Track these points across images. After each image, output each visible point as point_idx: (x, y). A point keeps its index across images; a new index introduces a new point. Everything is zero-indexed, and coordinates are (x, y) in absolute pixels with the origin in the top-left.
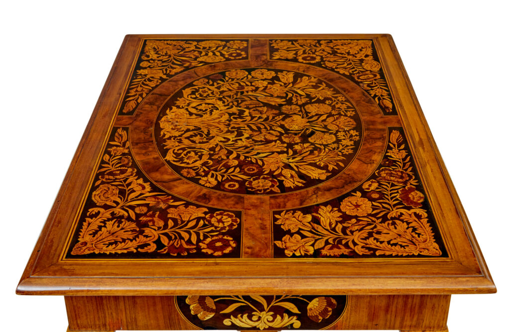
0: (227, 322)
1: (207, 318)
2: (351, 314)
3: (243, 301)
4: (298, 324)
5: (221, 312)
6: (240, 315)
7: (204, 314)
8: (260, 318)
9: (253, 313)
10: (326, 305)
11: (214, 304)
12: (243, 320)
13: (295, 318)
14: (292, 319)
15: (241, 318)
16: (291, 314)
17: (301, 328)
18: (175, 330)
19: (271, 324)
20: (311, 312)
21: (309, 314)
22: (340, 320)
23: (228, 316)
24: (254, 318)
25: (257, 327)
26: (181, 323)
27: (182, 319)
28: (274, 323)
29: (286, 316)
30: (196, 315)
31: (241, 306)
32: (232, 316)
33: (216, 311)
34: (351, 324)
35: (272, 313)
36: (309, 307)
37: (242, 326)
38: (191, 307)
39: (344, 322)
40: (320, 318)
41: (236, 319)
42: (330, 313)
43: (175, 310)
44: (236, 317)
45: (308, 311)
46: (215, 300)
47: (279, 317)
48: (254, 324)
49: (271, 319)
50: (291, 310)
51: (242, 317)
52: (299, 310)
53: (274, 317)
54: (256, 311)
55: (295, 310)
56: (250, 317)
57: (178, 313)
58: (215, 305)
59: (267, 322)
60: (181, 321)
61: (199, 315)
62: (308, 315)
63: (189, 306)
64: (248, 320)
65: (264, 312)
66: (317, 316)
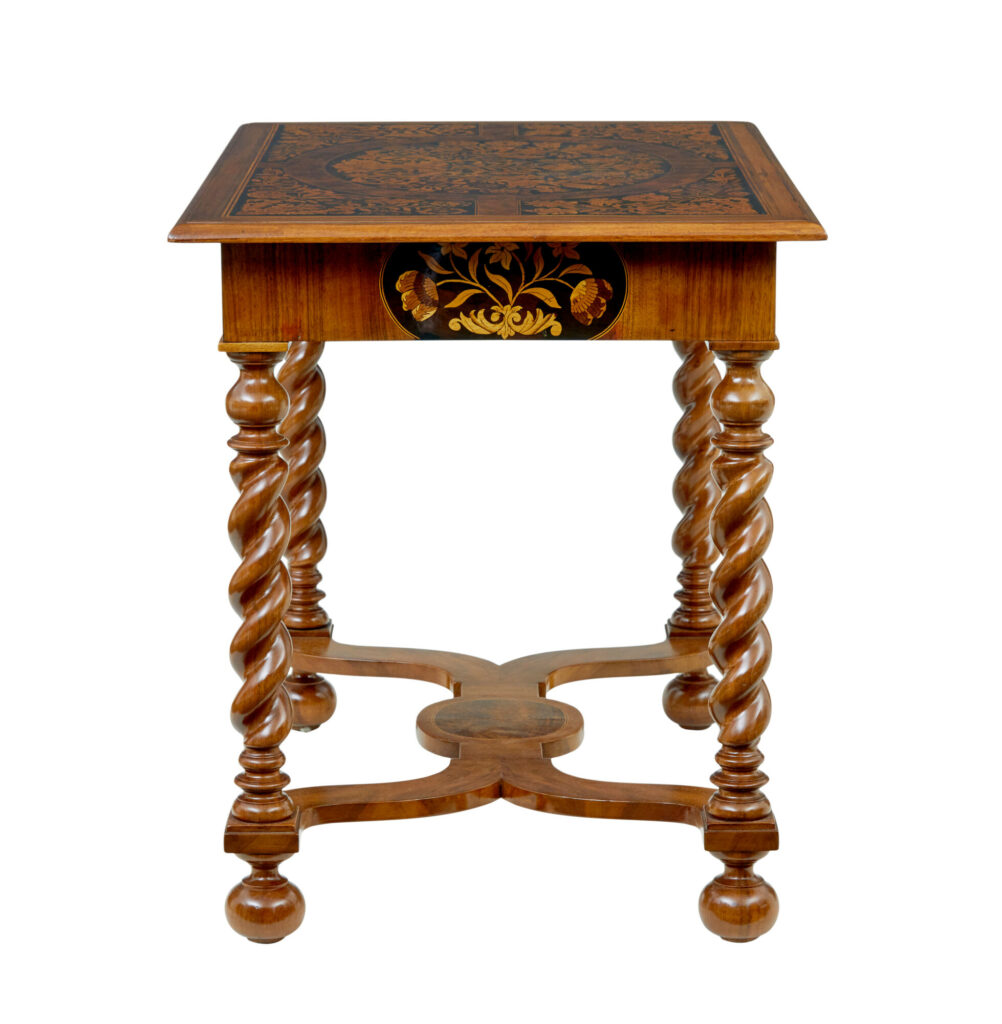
0: (454, 325)
1: (427, 317)
2: (634, 310)
3: (478, 285)
4: (557, 328)
5: (446, 306)
6: (473, 312)
7: (421, 309)
8: (502, 316)
9: (493, 308)
10: (597, 292)
11: (435, 292)
12: (478, 321)
13: (553, 317)
14: (549, 319)
15: (474, 317)
16: (547, 310)
17: (563, 336)
18: (378, 339)
19: (518, 329)
20: (576, 306)
21: (574, 309)
22: (619, 319)
23: (455, 313)
24: (495, 317)
25: (499, 333)
26: (387, 326)
27: (389, 320)
28: (522, 326)
29: (539, 312)
30: (410, 311)
31: (476, 295)
32: (461, 314)
33: (439, 305)
34: (635, 328)
35: (519, 308)
36: (573, 297)
37: (477, 332)
38: (403, 297)
39: (625, 325)
40: (590, 317)
41: (467, 319)
42: (604, 309)
43: (380, 303)
44: (467, 315)
45: (572, 304)
46: (438, 284)
47: (529, 315)
48: (494, 328)
49: (518, 318)
50: (547, 302)
51: (476, 314)
52: (559, 303)
53: (523, 314)
54: (497, 304)
55: (554, 303)
56: (488, 316)
57: (383, 308)
58: (439, 293)
59: (512, 324)
60: (387, 323)
61: (414, 312)
62: (572, 311)
63: (400, 294)
64: (485, 321)
65: (508, 306)
66: (584, 314)
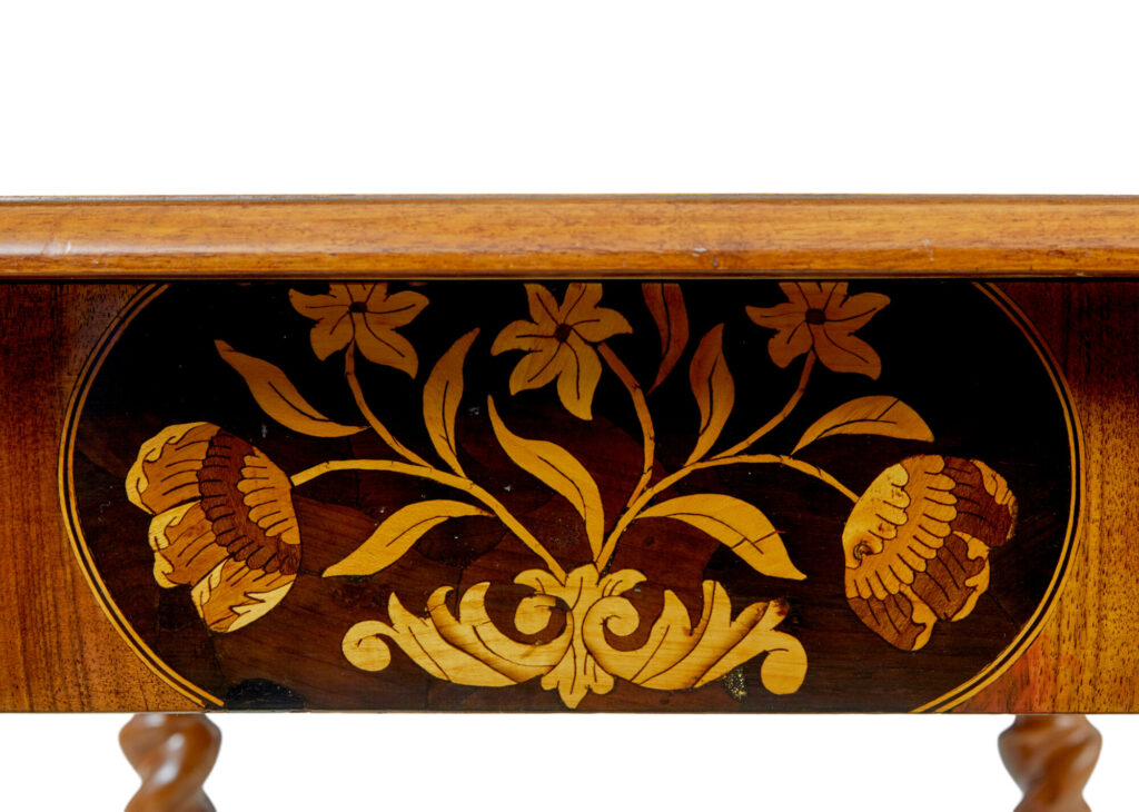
0: (363, 646)
1: (254, 613)
2: (1102, 588)
3: (462, 482)
4: (788, 663)
5: (331, 572)
6: (441, 593)
7: (230, 582)
8: (560, 610)
9: (526, 577)
10: (951, 514)
11: (287, 510)
12: (462, 631)
13: (773, 614)
14: (753, 624)
15: (444, 615)
16: (747, 586)
17: (810, 698)
18: (53, 708)
19: (626, 664)
20: (869, 570)
21: (858, 581)
22: (1050, 623)
23: (366, 598)
24: (531, 617)
25: (547, 684)
26: (91, 654)
27: (97, 624)
28: (645, 651)
29: (716, 595)
30: (184, 590)
31: (453, 523)
32: (393, 600)
33: (303, 563)
34: (1109, 663)
35: (631, 578)
36: (851, 533)
37: (458, 678)
38: (156, 530)
39: (1067, 648)
40: (923, 615)
41: (416, 623)
42: (981, 581)
43: (61, 557)
44: (418, 607)
45: (850, 562)
46: (300, 479)
47: (674, 609)
48: (528, 662)
49: (627, 619)
50: (746, 553)
51: (453, 603)
52: (797, 558)
53: (647, 603)
54: (538, 563)
55: (773, 560)
56: (502, 611)
57: (75, 578)
59: (599, 643)
60: (90, 638)
61: (200, 594)
62: (851, 593)
63: (144, 519)
64: (490, 632)
65: (587, 572)
66: (898, 600)
